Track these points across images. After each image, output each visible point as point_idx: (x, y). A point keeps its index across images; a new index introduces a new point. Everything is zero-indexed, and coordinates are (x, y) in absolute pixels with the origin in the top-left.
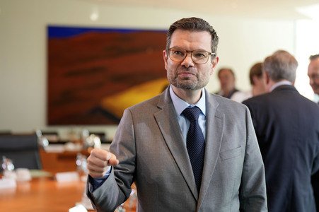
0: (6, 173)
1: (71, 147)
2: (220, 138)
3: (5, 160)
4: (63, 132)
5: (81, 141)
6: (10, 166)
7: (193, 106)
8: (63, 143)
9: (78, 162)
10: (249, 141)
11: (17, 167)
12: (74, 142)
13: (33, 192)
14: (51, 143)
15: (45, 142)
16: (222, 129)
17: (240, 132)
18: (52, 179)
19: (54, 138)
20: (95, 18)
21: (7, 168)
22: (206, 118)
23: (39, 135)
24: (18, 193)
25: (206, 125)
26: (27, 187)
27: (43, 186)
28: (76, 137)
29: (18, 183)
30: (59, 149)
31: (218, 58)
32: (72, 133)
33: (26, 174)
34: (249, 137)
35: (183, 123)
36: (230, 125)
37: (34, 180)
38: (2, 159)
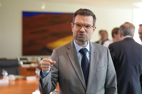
0: (4, 77)
1: (33, 65)
2: (96, 62)
3: (4, 71)
4: (30, 58)
5: (37, 62)
6: (6, 74)
7: (84, 48)
8: (29, 63)
9: (36, 72)
10: (109, 63)
11: (9, 74)
12: (34, 63)
13: (16, 85)
14: (24, 63)
15: (21, 63)
16: (97, 58)
17: (105, 59)
18: (25, 79)
19: (25, 61)
20: (43, 8)
21: (4, 74)
22: (90, 53)
23: (19, 59)
24: (10, 86)
25: (90, 56)
26: (14, 83)
27: (20, 82)
28: (35, 61)
29: (10, 81)
30: (28, 66)
31: (96, 27)
32: (33, 59)
33: (13, 77)
34: (109, 61)
35: (80, 56)
36: (100, 56)
37: (17, 80)
38: (2, 70)
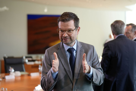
0: (11, 73)
1: (37, 62)
3: (10, 68)
4: (34, 57)
5: (41, 60)
6: (13, 70)
8: (34, 61)
9: (39, 69)
11: (15, 70)
12: (38, 60)
13: (22, 80)
14: (29, 61)
15: (27, 61)
18: (29, 75)
19: (30, 59)
21: (11, 71)
23: (24, 58)
24: (16, 81)
26: (19, 78)
27: (26, 78)
28: (39, 59)
29: (16, 77)
30: (32, 63)
32: (37, 57)
33: (19, 73)
37: (22, 76)
38: (9, 68)
